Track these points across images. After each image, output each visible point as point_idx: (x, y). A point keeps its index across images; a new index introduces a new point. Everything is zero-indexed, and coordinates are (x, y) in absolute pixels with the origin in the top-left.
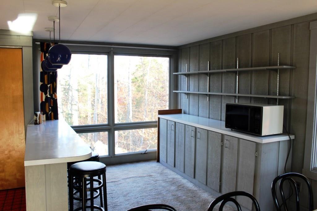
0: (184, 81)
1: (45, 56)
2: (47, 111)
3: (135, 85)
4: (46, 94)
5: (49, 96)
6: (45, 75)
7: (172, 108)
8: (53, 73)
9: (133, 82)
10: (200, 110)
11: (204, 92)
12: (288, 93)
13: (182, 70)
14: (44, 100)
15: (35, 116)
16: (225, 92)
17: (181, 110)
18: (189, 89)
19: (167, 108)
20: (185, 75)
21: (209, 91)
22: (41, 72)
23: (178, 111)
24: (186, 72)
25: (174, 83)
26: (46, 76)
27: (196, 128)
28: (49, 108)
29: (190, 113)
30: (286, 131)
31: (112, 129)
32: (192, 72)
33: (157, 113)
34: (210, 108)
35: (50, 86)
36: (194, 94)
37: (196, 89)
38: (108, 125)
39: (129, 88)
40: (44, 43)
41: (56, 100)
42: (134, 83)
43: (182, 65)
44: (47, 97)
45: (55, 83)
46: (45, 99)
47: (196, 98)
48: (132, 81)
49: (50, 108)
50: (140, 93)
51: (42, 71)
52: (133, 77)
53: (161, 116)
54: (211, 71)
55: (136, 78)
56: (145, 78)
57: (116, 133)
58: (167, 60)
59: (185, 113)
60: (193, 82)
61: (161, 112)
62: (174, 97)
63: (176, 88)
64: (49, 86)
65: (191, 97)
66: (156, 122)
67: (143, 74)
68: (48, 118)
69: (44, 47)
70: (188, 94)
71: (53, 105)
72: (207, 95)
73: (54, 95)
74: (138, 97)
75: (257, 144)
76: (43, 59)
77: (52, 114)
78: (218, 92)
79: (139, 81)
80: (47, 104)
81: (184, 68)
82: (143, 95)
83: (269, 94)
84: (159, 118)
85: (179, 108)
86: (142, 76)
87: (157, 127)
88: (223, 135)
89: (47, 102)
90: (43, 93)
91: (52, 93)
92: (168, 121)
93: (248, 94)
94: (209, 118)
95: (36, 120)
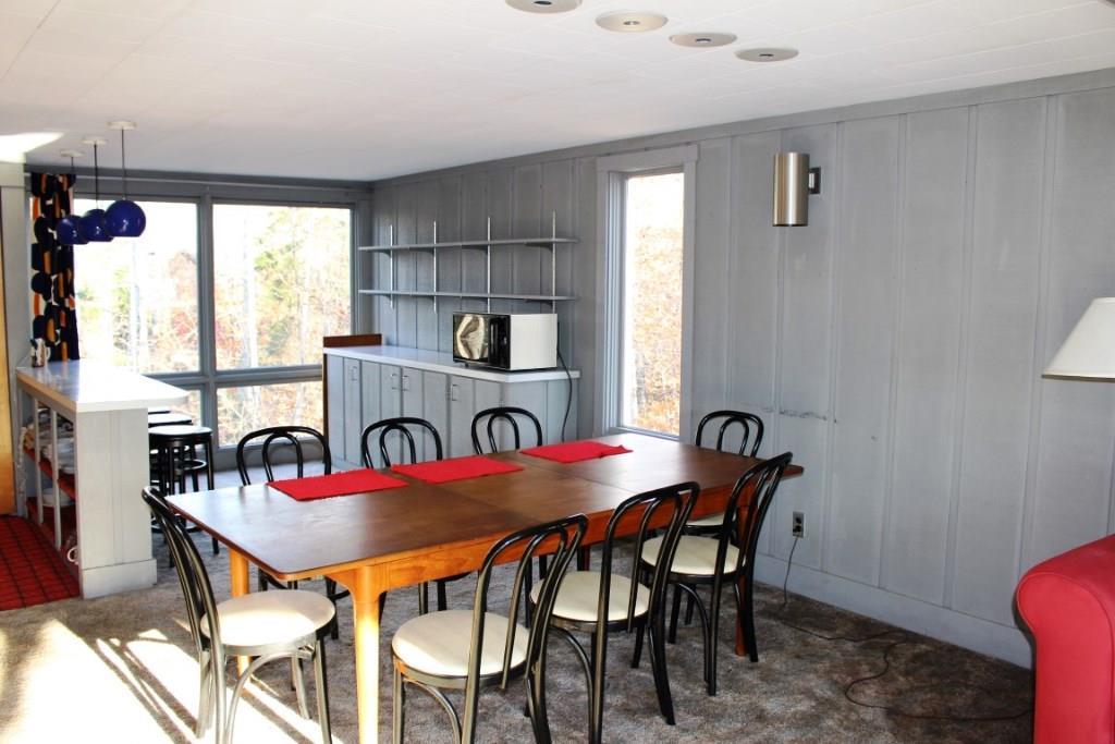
0: (385, 266)
1: (43, 204)
2: (52, 339)
3: (267, 278)
4: (47, 298)
5: (54, 303)
6: (44, 252)
7: (359, 332)
8: (64, 248)
9: (258, 268)
10: (420, 333)
11: (428, 291)
12: (569, 289)
13: (381, 240)
14: (42, 313)
15: (33, 348)
16: (467, 292)
17: (380, 336)
18: (395, 286)
19: (347, 332)
20: (387, 252)
21: (438, 290)
22: (34, 246)
23: (372, 340)
24: (391, 245)
25: (364, 271)
26: (47, 255)
27: (401, 369)
28: (56, 334)
29: (401, 342)
30: (563, 363)
31: (212, 385)
32: (402, 244)
33: (321, 344)
34: (441, 328)
35: (57, 279)
36: (406, 297)
37: (412, 285)
38: (202, 373)
39: (246, 290)
40: (41, 175)
41: (74, 312)
42: (264, 272)
43: (381, 228)
44: (49, 306)
45: (69, 271)
46: (46, 311)
47: (412, 305)
48: (256, 265)
49: (58, 331)
50: (283, 306)
51: (35, 241)
52: (260, 251)
53: (330, 351)
54: (441, 245)
55: (269, 256)
56: (300, 254)
57: (222, 393)
58: (344, 215)
59: (389, 344)
60: (404, 268)
61: (330, 342)
62: (363, 305)
63: (369, 283)
64: (53, 278)
65: (401, 304)
66: (318, 367)
67: (293, 241)
68: (56, 357)
69: (40, 184)
70: (396, 297)
71: (67, 324)
72: (432, 297)
73: (67, 301)
74: (277, 319)
75: (502, 385)
76: (40, 214)
77: (65, 346)
78: (454, 290)
79: (279, 267)
80: (51, 323)
81: (386, 236)
82: (294, 309)
83: (541, 294)
84: (325, 356)
85: (376, 332)
86: (289, 248)
87: (319, 380)
88: (448, 376)
89: (51, 317)
90: (41, 296)
91: (62, 295)
92: (346, 360)
93: (508, 293)
94: (439, 351)
95: (35, 358)
